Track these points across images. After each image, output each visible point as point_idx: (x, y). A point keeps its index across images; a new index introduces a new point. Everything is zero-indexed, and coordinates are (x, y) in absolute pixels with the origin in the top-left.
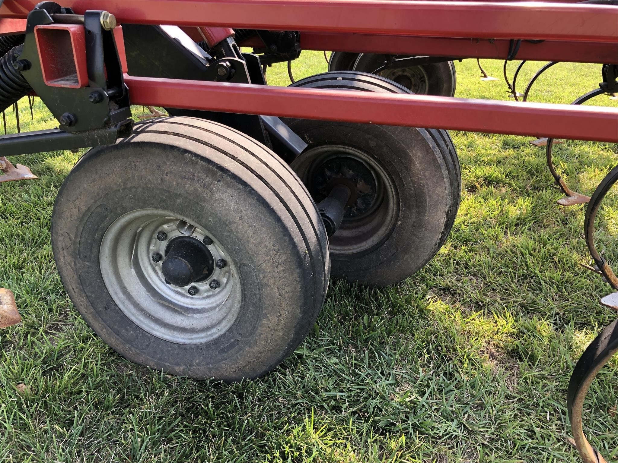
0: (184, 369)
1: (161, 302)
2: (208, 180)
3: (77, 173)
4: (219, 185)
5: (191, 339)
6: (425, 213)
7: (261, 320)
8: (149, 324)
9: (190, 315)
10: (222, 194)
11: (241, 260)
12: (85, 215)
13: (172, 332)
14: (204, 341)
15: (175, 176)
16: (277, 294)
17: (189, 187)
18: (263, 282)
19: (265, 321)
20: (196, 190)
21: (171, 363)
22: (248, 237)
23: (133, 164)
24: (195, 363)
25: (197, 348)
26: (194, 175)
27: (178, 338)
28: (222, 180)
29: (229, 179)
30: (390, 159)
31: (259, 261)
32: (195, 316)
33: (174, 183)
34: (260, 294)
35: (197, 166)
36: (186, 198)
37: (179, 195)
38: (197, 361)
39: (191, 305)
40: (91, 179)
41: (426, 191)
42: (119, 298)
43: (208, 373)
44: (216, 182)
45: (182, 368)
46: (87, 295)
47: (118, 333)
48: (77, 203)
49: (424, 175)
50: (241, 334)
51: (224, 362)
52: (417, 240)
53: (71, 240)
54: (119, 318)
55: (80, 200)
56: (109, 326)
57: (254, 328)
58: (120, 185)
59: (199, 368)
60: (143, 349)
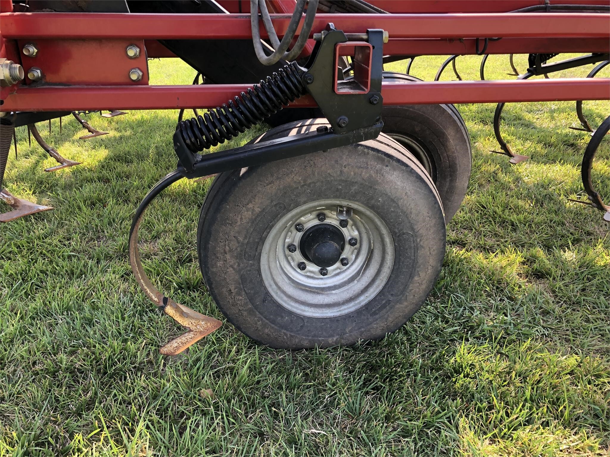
0: (337, 339)
1: (300, 287)
2: (379, 166)
3: (248, 179)
4: (388, 169)
5: (340, 311)
6: (456, 180)
7: (413, 278)
8: (300, 308)
9: (329, 292)
10: (391, 176)
11: (402, 230)
12: (258, 216)
13: (321, 309)
14: (353, 309)
15: (352, 167)
16: (429, 253)
17: (365, 174)
18: (419, 245)
19: (416, 278)
20: (371, 176)
21: (325, 337)
22: (411, 209)
23: (312, 163)
24: (347, 330)
25: (348, 317)
26: (367, 165)
27: (327, 313)
28: (389, 165)
29: (395, 163)
30: (431, 140)
31: (418, 228)
32: (334, 292)
33: (352, 173)
34: (415, 256)
35: (369, 156)
36: (362, 184)
37: (356, 182)
38: (350, 328)
39: (322, 284)
40: (267, 182)
41: (457, 162)
42: (273, 289)
43: (359, 336)
44: (385, 167)
45: (335, 339)
46: (246, 293)
47: (273, 322)
48: (250, 206)
49: (456, 149)
50: (392, 295)
51: (375, 322)
52: (449, 203)
53: (238, 243)
54: (275, 308)
55: (254, 203)
56: (265, 318)
57: (406, 286)
58: (300, 183)
59: (352, 334)
60: (297, 331)
